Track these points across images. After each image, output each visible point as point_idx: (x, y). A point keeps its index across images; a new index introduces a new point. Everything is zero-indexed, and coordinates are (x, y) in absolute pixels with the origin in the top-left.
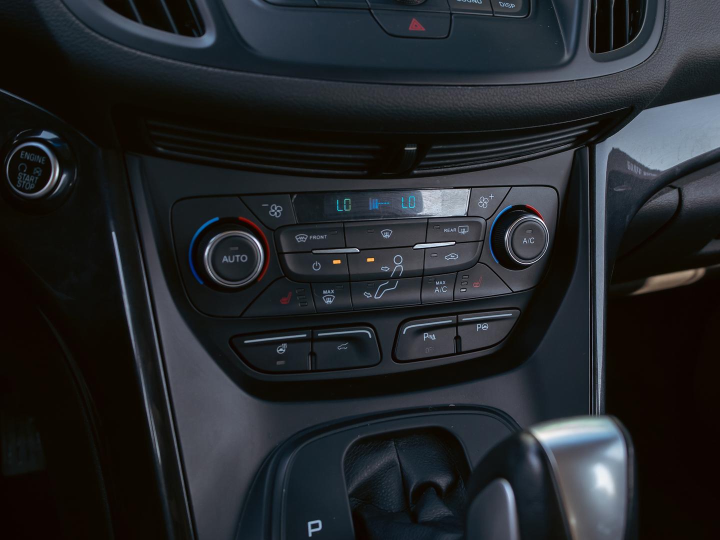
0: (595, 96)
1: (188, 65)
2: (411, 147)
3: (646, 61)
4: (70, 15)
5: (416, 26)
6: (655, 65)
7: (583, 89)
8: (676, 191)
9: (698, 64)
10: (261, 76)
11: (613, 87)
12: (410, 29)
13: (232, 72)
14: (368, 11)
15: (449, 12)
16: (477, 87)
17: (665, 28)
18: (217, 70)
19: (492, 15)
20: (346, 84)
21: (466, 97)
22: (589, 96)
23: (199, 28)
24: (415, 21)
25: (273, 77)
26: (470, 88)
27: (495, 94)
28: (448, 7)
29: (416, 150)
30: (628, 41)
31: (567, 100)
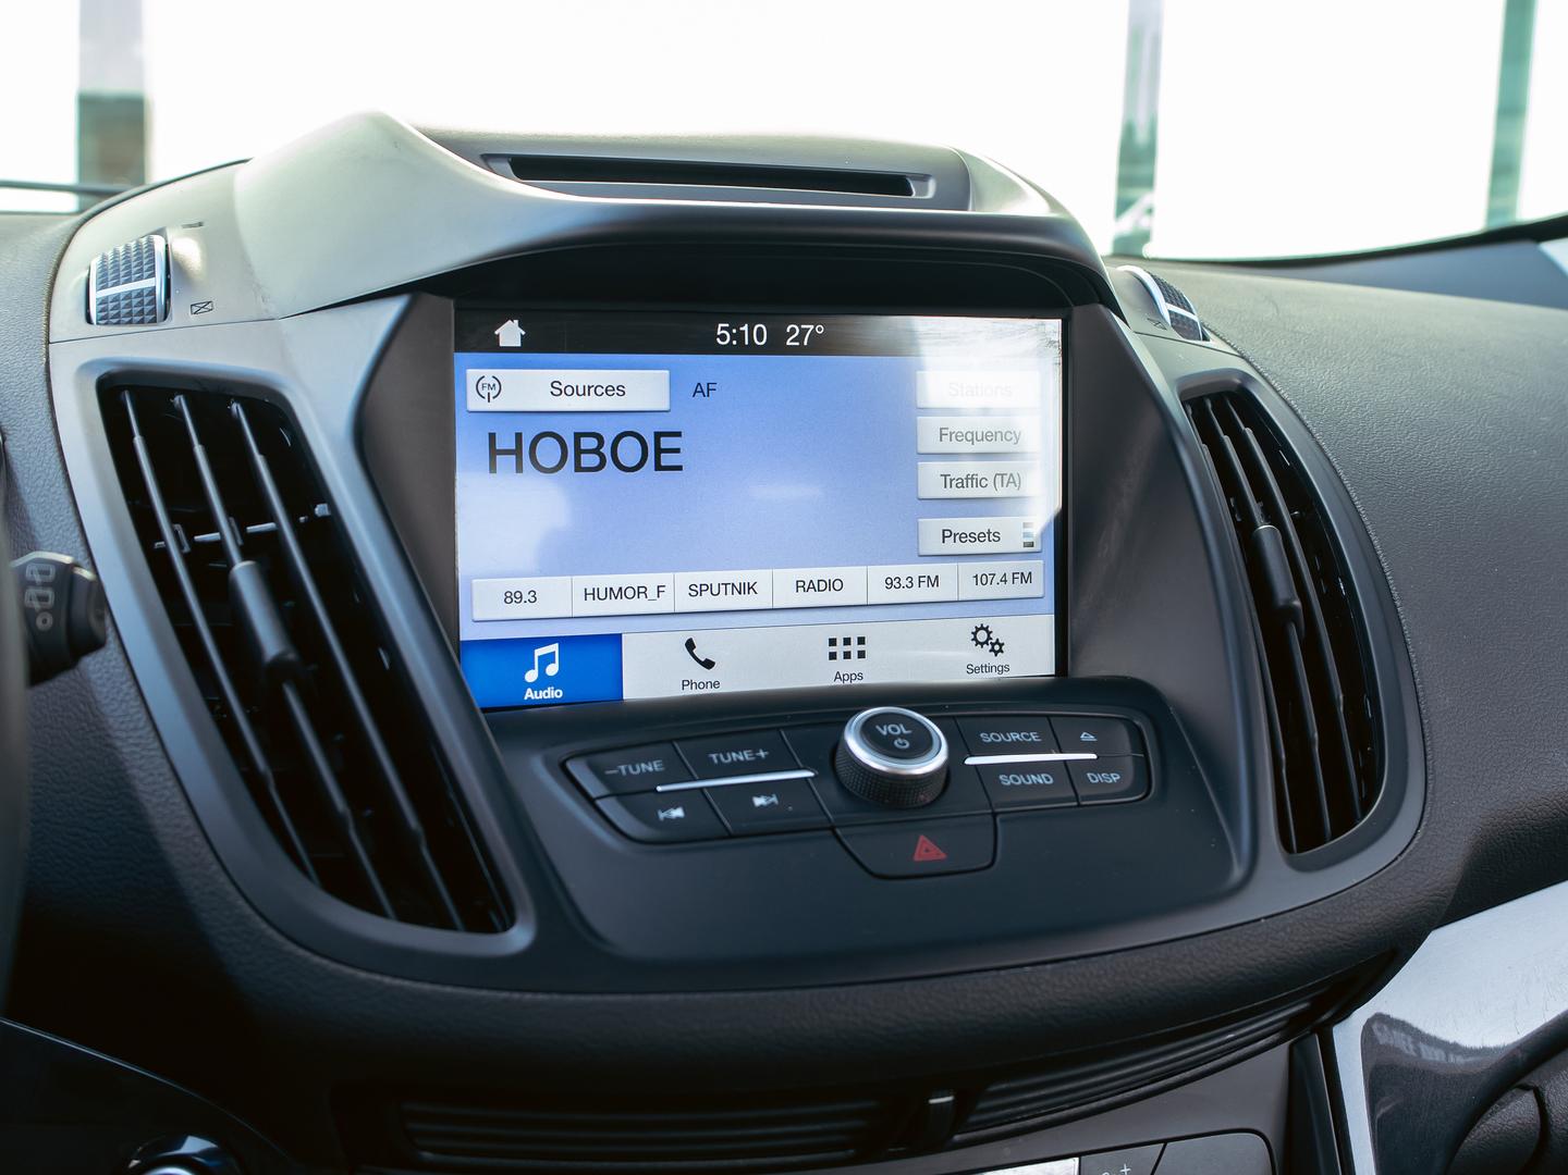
0: (1309, 945)
1: (484, 993)
2: (943, 1096)
3: (1405, 854)
4: (258, 918)
5: (927, 851)
6: (1424, 859)
7: (1283, 934)
8: (1529, 1097)
9: (1516, 837)
10: (628, 998)
11: (1344, 920)
12: (916, 858)
13: (571, 998)
14: (829, 833)
15: (990, 811)
16: (1064, 964)
17: (1430, 777)
18: (541, 997)
19: (1075, 804)
20: (798, 993)
21: (1043, 987)
22: (1296, 948)
23: (504, 912)
24: (924, 842)
25: (652, 998)
26: (1049, 967)
27: (1102, 972)
28: (987, 801)
29: (953, 1101)
30: (1359, 815)
31: (1252, 963)
